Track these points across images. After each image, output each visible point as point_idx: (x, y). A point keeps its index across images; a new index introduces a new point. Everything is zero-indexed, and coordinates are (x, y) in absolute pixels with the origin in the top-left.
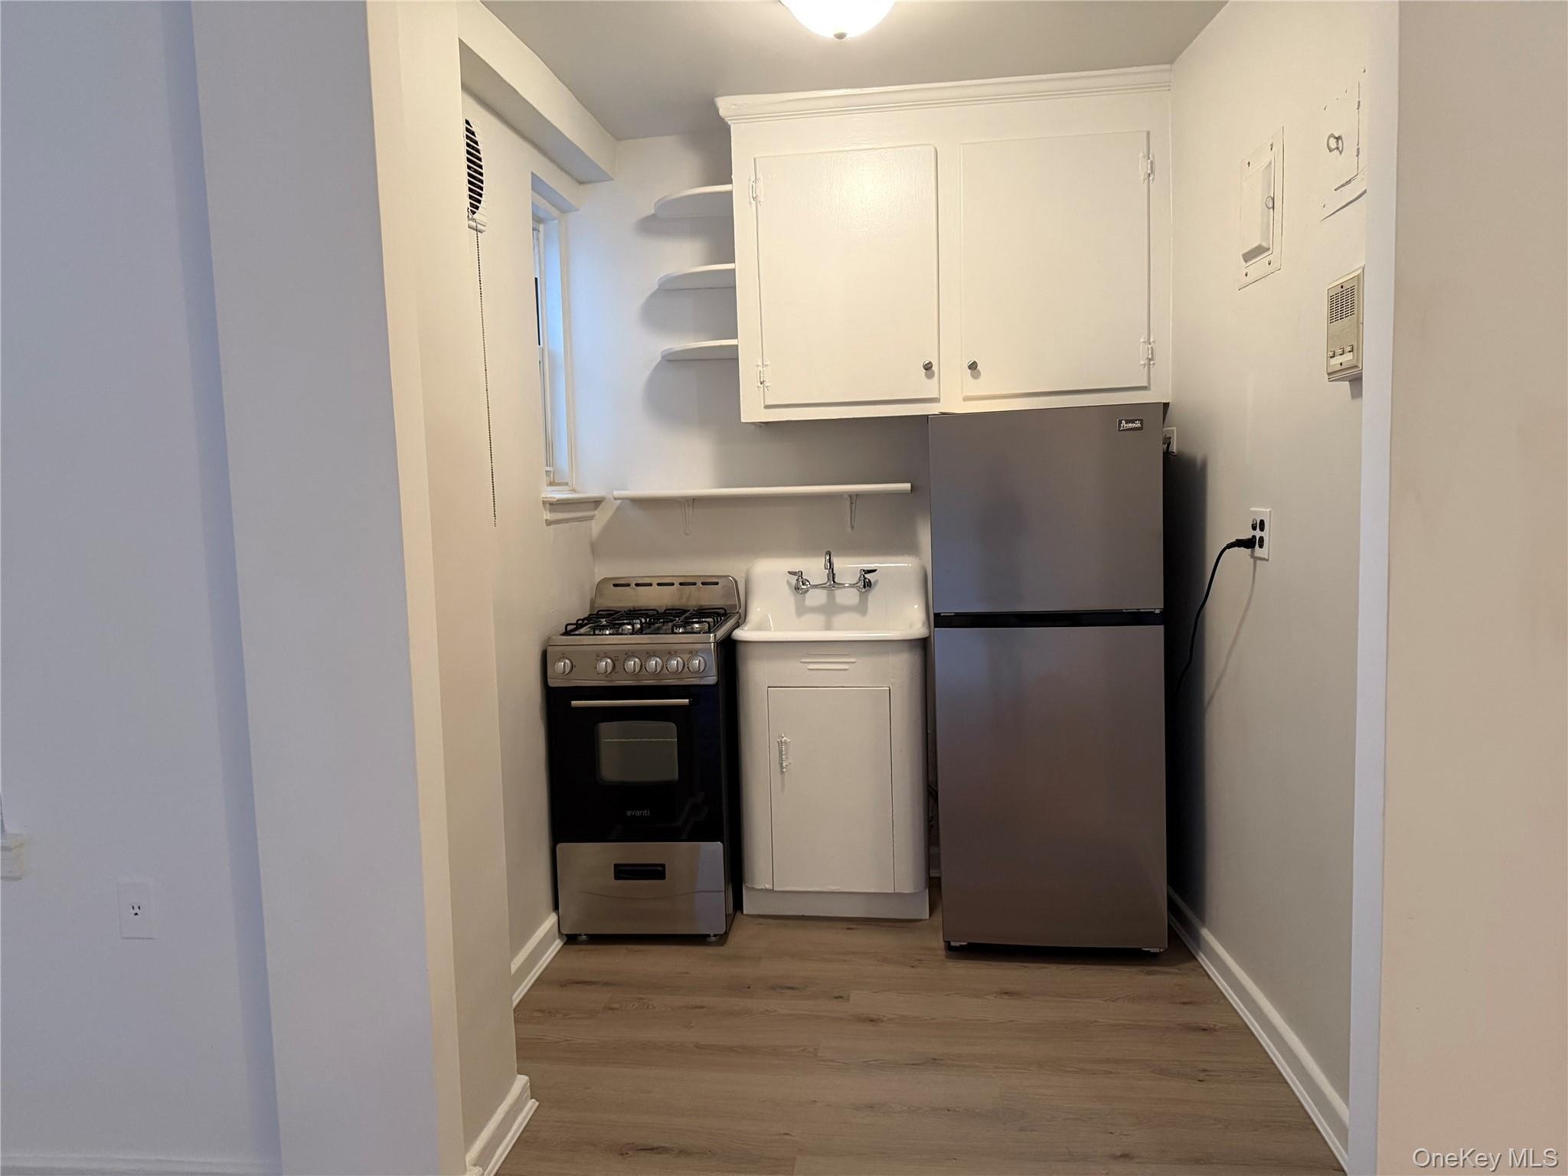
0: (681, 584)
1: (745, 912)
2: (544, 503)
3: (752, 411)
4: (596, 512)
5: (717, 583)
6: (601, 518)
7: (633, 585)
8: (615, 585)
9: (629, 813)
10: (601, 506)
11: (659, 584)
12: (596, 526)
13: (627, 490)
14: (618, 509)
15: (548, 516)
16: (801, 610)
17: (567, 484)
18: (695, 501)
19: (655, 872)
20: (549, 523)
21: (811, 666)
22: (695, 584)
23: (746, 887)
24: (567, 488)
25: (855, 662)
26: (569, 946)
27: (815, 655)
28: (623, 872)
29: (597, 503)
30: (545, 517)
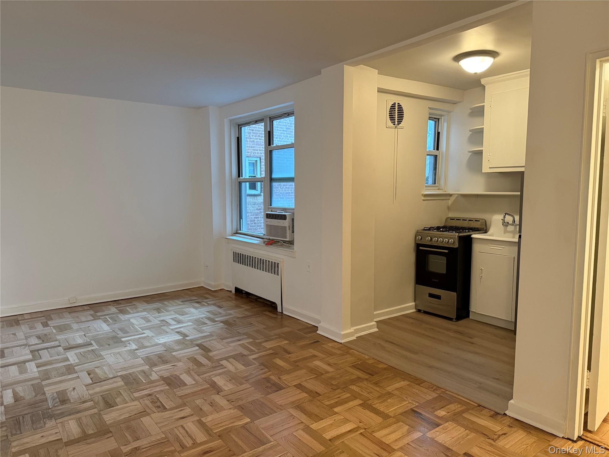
0: (469, 220)
1: (470, 318)
2: (422, 195)
3: (486, 169)
4: (451, 198)
5: (479, 221)
6: (452, 199)
7: (455, 220)
8: (451, 219)
9: (433, 280)
10: (452, 196)
11: (463, 220)
12: (450, 202)
13: (459, 191)
14: (457, 197)
15: (423, 198)
16: (506, 232)
17: (442, 189)
18: (478, 196)
19: (438, 297)
20: (424, 200)
21: (491, 247)
22: (473, 221)
23: (471, 311)
24: (442, 190)
25: (504, 248)
26: (418, 312)
27: (496, 244)
28: (431, 295)
29: (451, 195)
30: (422, 198)
